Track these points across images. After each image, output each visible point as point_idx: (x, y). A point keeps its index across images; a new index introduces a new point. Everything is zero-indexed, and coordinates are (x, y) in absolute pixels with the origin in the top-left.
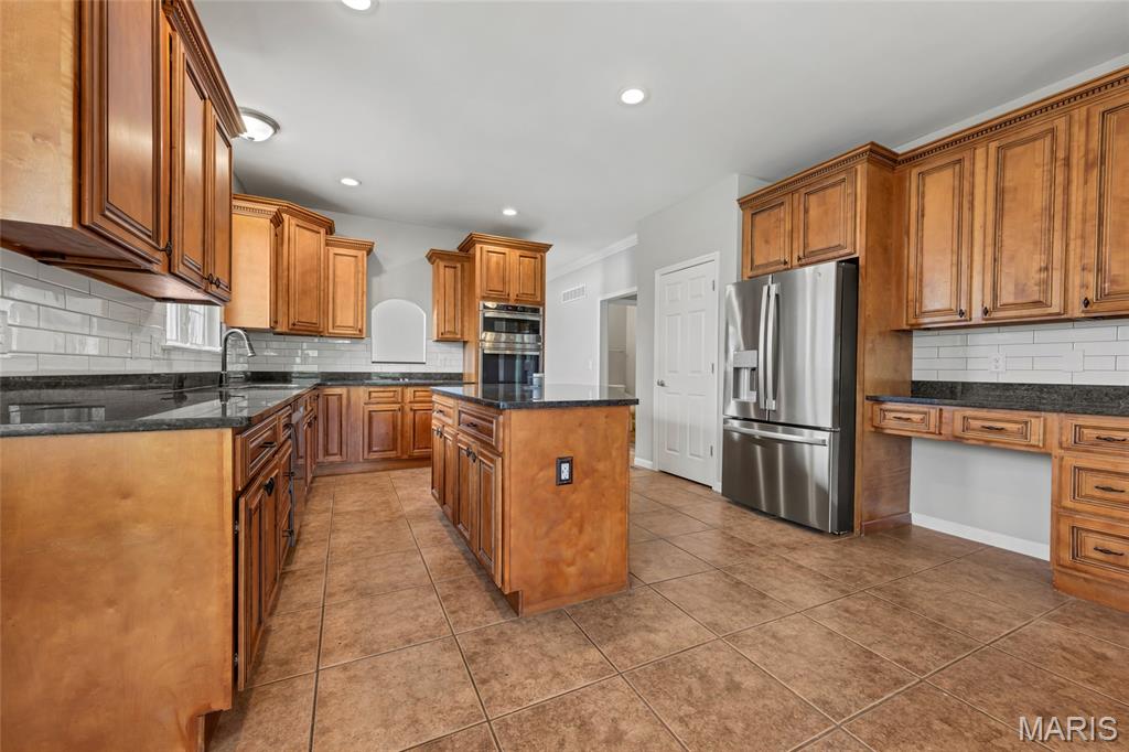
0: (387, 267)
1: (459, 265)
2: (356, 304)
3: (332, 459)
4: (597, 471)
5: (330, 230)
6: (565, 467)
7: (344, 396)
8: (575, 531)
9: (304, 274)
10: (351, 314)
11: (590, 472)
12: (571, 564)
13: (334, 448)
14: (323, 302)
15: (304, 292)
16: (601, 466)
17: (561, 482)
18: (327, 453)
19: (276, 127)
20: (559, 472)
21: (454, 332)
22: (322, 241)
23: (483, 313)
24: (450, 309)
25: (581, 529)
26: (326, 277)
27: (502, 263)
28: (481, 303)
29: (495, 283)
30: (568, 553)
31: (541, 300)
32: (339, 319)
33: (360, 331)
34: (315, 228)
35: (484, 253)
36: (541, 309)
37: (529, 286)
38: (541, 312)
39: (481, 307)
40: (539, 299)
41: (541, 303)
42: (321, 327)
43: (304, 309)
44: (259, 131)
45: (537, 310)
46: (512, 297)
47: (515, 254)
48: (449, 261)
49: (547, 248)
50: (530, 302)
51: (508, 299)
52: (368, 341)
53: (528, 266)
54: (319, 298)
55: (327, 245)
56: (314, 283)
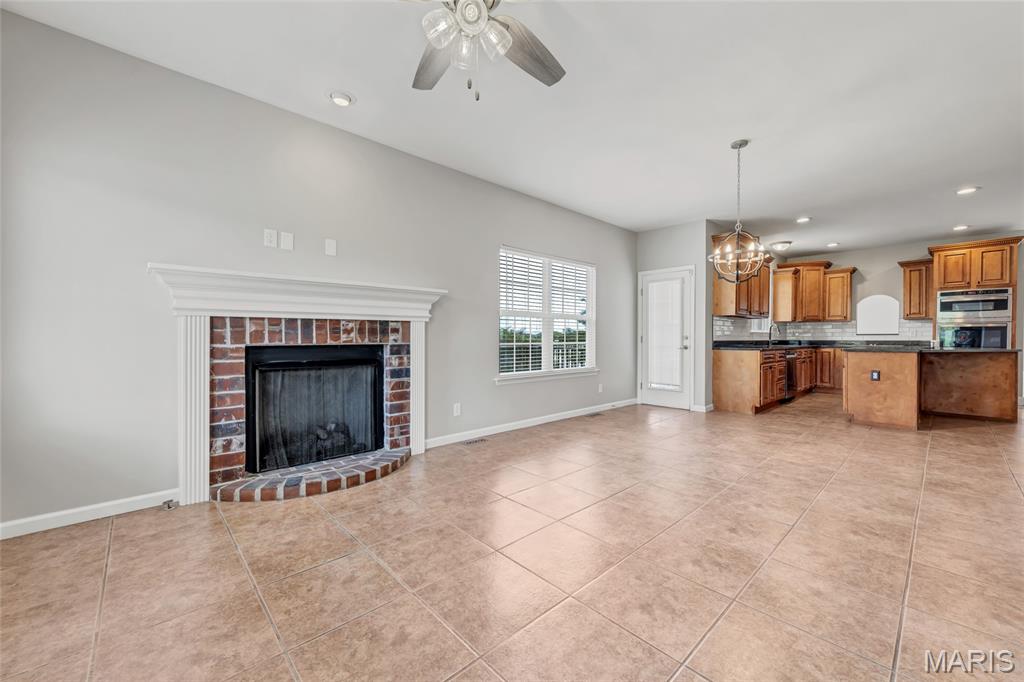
0: (868, 277)
1: (924, 268)
2: (843, 303)
3: (825, 384)
4: (893, 378)
5: (828, 265)
6: (875, 374)
7: (832, 354)
8: (882, 399)
9: (810, 293)
10: (839, 309)
11: (890, 378)
12: (879, 411)
13: (827, 380)
14: (823, 304)
15: (811, 302)
16: (898, 376)
17: (873, 379)
18: (822, 381)
19: (790, 243)
20: (872, 375)
21: (919, 313)
22: (822, 273)
23: (940, 299)
24: (915, 299)
25: (885, 399)
26: (824, 291)
27: (961, 261)
28: (939, 293)
29: (955, 276)
30: (877, 406)
31: (1011, 282)
32: (831, 312)
33: (845, 317)
34: (818, 268)
35: (942, 258)
36: (1010, 289)
37: (993, 273)
38: (1010, 292)
39: (939, 296)
40: (1008, 282)
41: (1011, 285)
42: (821, 317)
43: (810, 310)
44: (784, 247)
45: (1006, 291)
46: (974, 284)
47: (977, 251)
48: (915, 267)
49: (1018, 240)
50: (996, 285)
51: (969, 287)
52: (854, 322)
53: (993, 257)
54: (819, 303)
55: (825, 274)
56: (816, 296)
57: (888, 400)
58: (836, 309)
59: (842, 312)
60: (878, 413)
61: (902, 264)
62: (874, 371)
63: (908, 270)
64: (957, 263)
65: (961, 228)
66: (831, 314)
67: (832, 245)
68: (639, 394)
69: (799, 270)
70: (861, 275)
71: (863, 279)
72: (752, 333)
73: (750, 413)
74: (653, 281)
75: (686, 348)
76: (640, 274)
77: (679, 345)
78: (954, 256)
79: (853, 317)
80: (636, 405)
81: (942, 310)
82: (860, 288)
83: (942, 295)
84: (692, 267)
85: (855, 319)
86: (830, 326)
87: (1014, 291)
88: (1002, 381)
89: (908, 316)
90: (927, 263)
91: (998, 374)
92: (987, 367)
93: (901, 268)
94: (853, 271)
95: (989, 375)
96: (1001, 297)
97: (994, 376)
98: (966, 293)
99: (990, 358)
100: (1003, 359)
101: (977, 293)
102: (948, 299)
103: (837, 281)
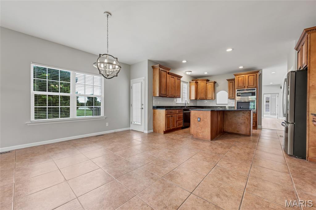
0: (219, 85)
4: (204, 120)
6: (199, 119)
8: (201, 128)
9: (201, 90)
11: (203, 120)
12: (200, 133)
14: (206, 94)
15: (202, 93)
16: (205, 120)
17: (198, 121)
20: (198, 119)
21: (232, 97)
22: (205, 83)
24: (231, 92)
25: (202, 129)
26: (206, 89)
28: (236, 90)
29: (241, 85)
30: (200, 131)
31: (256, 86)
32: (208, 96)
33: (212, 98)
34: (204, 81)
35: (237, 78)
36: (256, 89)
37: (251, 83)
38: (256, 90)
39: (236, 91)
40: (255, 86)
41: (256, 87)
42: (205, 98)
43: (201, 95)
44: (189, 73)
45: (255, 89)
46: (246, 87)
47: (247, 76)
48: (231, 81)
49: (258, 72)
50: (252, 87)
51: (245, 88)
52: (215, 100)
53: (251, 78)
54: (204, 93)
55: (206, 83)
56: (203, 91)
57: (203, 129)
58: (209, 96)
59: (211, 96)
60: (200, 134)
61: (228, 80)
62: (198, 118)
63: (229, 82)
64: (241, 79)
65: (241, 67)
67: (206, 73)
68: (131, 126)
69: (198, 82)
70: (218, 84)
71: (218, 85)
72: (176, 103)
73: (163, 133)
74: (134, 83)
75: (143, 109)
76: (131, 80)
77: (140, 108)
78: (241, 78)
79: (215, 98)
80: (130, 130)
81: (237, 96)
82: (217, 89)
83: (238, 90)
84: (144, 78)
85: (216, 99)
87: (257, 89)
88: (247, 121)
89: (229, 98)
90: (234, 80)
91: (245, 118)
92: (242, 116)
93: (228, 81)
94: (215, 83)
95: (243, 119)
96: (254, 91)
97: (244, 119)
98: (244, 90)
99: (243, 113)
100: (247, 113)
101: (247, 90)
102: (239, 92)
103: (210, 86)
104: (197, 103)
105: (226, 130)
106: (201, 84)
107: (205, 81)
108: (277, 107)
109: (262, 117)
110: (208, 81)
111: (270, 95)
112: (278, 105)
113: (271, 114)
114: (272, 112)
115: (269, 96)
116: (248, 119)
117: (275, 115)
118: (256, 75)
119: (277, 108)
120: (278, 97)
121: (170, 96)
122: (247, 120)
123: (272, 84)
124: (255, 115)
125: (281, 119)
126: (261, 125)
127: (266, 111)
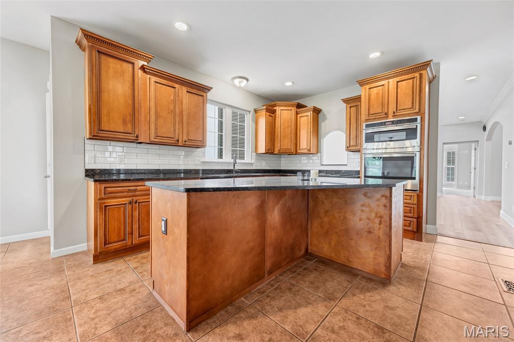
1: (359, 104)
2: (307, 138)
4: (174, 232)
9: (284, 129)
11: (172, 232)
12: (167, 284)
14: (295, 139)
15: (285, 136)
16: (176, 230)
21: (356, 146)
23: (365, 131)
24: (353, 132)
26: (296, 128)
27: (381, 92)
28: (364, 125)
29: (376, 109)
31: (420, 110)
32: (301, 145)
33: (309, 150)
34: (290, 108)
35: (367, 90)
36: (419, 118)
37: (406, 102)
38: (419, 120)
39: (364, 128)
40: (417, 110)
41: (420, 112)
42: (293, 150)
43: (284, 143)
44: (240, 83)
45: (416, 120)
46: (391, 114)
47: (392, 82)
48: (353, 102)
49: (427, 64)
50: (408, 115)
51: (387, 117)
52: (319, 154)
53: (406, 86)
54: (291, 137)
55: (297, 113)
56: (289, 132)
57: (171, 268)
58: (304, 144)
59: (307, 145)
60: (166, 287)
61: (346, 101)
63: (349, 106)
64: (377, 94)
65: (375, 55)
66: (301, 148)
69: (275, 110)
70: (325, 116)
71: (325, 118)
75: (49, 177)
78: (377, 89)
79: (318, 150)
81: (366, 142)
82: (324, 126)
83: (367, 126)
85: (321, 153)
86: (305, 158)
87: (422, 120)
88: (377, 225)
89: (349, 149)
90: (358, 98)
91: (373, 215)
92: (362, 205)
93: (345, 105)
94: (317, 111)
95: (364, 216)
96: (412, 126)
97: (368, 219)
98: (384, 124)
99: (365, 195)
100: (378, 196)
101: (393, 123)
102: (370, 130)
103: (306, 119)
104: (282, 162)
105: (315, 249)
106: (284, 114)
107: (294, 109)
108: (473, 171)
109: (439, 194)
110: (299, 106)
111: (456, 145)
112: (475, 169)
113: (459, 187)
114: (461, 183)
115: (455, 148)
116: (381, 217)
117: (469, 188)
118: (421, 75)
119: (473, 174)
120: (475, 149)
121: (152, 139)
122: (377, 221)
123: (462, 120)
124: (416, 198)
125: (483, 199)
126: (434, 223)
127: (448, 180)
